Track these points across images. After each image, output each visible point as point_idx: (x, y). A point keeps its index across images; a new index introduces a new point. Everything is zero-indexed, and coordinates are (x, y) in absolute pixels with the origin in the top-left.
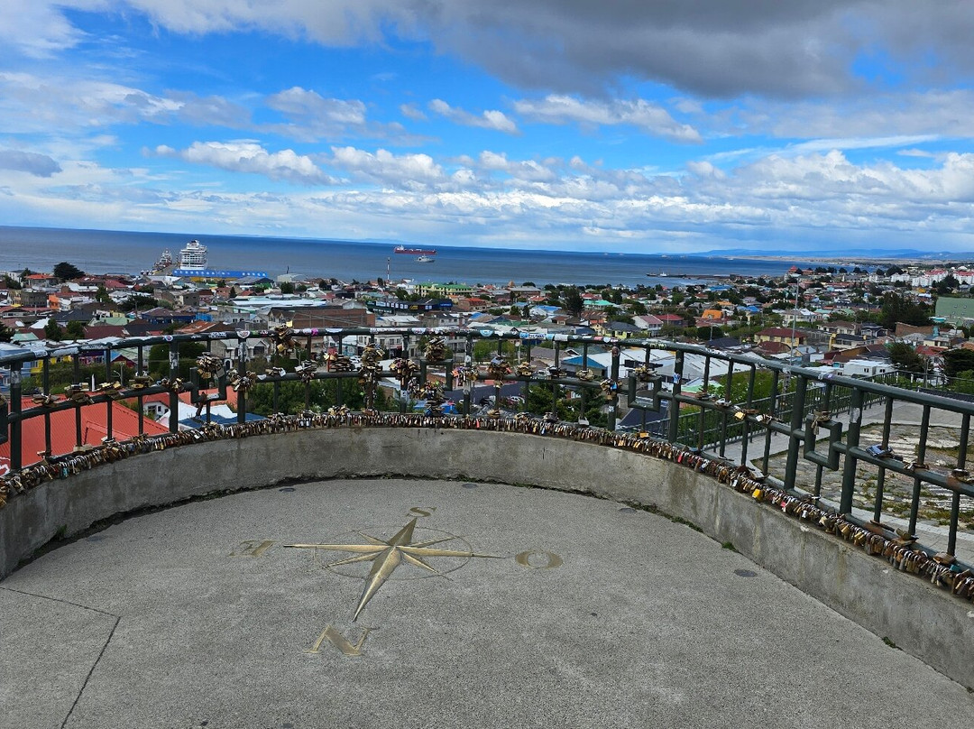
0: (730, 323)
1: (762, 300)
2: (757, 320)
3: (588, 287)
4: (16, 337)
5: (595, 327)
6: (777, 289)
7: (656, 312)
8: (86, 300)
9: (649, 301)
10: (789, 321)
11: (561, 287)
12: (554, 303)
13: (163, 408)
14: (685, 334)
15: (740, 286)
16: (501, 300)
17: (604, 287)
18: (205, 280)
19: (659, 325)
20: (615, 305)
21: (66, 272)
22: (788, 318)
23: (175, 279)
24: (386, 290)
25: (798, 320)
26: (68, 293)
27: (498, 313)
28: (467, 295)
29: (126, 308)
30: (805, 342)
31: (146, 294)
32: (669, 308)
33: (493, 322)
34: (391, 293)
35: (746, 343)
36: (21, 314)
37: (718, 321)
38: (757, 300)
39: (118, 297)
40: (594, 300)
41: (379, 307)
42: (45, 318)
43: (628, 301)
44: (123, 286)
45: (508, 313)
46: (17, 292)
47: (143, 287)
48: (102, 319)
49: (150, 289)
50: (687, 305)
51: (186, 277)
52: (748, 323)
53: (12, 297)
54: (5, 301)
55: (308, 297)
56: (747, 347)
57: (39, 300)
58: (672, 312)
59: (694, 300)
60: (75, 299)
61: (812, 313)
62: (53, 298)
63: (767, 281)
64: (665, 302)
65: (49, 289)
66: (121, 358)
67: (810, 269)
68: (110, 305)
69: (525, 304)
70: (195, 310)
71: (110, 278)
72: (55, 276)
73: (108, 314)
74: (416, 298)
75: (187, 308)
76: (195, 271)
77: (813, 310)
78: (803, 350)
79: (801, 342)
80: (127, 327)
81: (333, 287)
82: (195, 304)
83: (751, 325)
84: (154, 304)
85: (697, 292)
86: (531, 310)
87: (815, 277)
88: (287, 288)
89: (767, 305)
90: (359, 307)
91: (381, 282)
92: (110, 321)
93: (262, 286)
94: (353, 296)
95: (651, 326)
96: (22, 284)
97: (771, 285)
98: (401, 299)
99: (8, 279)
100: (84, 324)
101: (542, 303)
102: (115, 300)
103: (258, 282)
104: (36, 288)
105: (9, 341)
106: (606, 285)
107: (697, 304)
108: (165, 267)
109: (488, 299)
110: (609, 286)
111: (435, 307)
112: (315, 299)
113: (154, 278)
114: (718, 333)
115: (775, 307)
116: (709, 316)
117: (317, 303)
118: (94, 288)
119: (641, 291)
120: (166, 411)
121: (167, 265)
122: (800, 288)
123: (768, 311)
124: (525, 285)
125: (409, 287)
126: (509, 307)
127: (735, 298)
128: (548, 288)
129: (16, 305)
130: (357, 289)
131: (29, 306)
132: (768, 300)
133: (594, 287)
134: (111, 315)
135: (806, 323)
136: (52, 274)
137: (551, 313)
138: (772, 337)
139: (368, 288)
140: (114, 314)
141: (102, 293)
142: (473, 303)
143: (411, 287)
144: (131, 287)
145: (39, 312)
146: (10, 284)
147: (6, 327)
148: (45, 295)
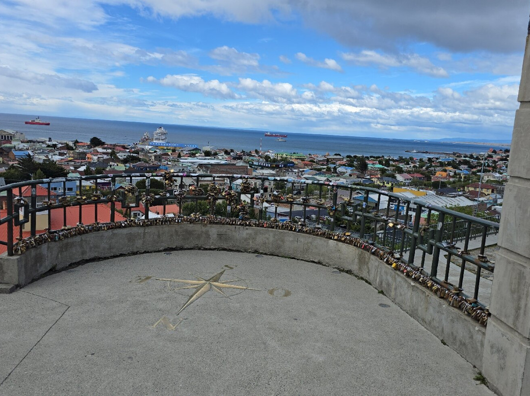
0: (451, 180)
1: (471, 167)
2: (467, 178)
3: (371, 157)
4: (69, 175)
5: (373, 179)
6: (480, 161)
7: (409, 172)
8: (105, 157)
9: (405, 166)
10: (487, 179)
11: (355, 157)
12: (351, 165)
13: (141, 214)
14: (425, 185)
15: (459, 159)
16: (321, 163)
17: (379, 157)
18: (165, 148)
19: (410, 179)
20: (386, 168)
21: (96, 142)
22: (486, 177)
23: (150, 147)
24: (259, 156)
25: (492, 179)
26: (96, 153)
27: (319, 170)
28: (303, 160)
29: (125, 161)
30: (495, 192)
31: (135, 155)
32: (416, 170)
33: (316, 174)
34: (261, 157)
35: (460, 191)
36: (73, 163)
37: (445, 178)
38: (468, 167)
39: (121, 156)
40: (373, 164)
41: (255, 165)
42: (84, 165)
43: (393, 166)
44: (123, 150)
45: (325, 170)
46: (71, 152)
47: (134, 151)
48: (112, 167)
49: (137, 152)
50: (427, 168)
51: (157, 146)
52: (462, 180)
53: (69, 154)
54: (65, 156)
55: (218, 159)
56: (460, 193)
57: (83, 156)
58: (418, 172)
59: (431, 166)
60: (99, 156)
61: (501, 175)
62: (88, 155)
63: (475, 157)
64: (414, 167)
65: (87, 151)
66: (121, 187)
67: (501, 150)
68: (117, 160)
69: (335, 165)
70: (159, 164)
71: (117, 146)
72: (91, 143)
73: (116, 164)
74: (275, 160)
75: (155, 162)
76: (160, 143)
77: (501, 174)
78: (493, 196)
79: (493, 192)
80: (125, 171)
81: (231, 154)
82: (160, 161)
83: (464, 181)
84: (139, 160)
85: (433, 161)
86: (338, 169)
87: (504, 155)
88: (207, 154)
89: (474, 170)
90: (244, 164)
91: (257, 152)
92: (117, 168)
93: (194, 152)
94: (242, 159)
95: (405, 180)
96: (74, 148)
97: (477, 158)
98: (267, 161)
99: (67, 145)
100: (104, 169)
101: (344, 165)
102: (120, 157)
103: (193, 150)
104: (81, 150)
105: (66, 177)
106: (381, 156)
107: (432, 168)
108: (145, 141)
109: (314, 162)
110: (383, 156)
111: (285, 166)
112: (222, 159)
113: (140, 147)
114: (444, 185)
115: (479, 171)
116: (440, 175)
117: (223, 162)
118: (109, 151)
119: (401, 160)
120: (142, 216)
121: (147, 140)
122: (494, 161)
123: (474, 173)
124: (336, 155)
125: (272, 155)
126: (326, 167)
127: (455, 166)
128: (348, 157)
129: (71, 158)
130: (244, 155)
131: (77, 159)
132: (475, 167)
133: (374, 157)
134: (117, 165)
135: (497, 181)
136: (89, 143)
137: (349, 170)
138: (475, 188)
139: (250, 155)
140: (119, 164)
141: (113, 154)
142: (306, 165)
143: (273, 155)
144: (128, 150)
145: (82, 162)
146: (68, 148)
147: (65, 170)
148: (85, 154)
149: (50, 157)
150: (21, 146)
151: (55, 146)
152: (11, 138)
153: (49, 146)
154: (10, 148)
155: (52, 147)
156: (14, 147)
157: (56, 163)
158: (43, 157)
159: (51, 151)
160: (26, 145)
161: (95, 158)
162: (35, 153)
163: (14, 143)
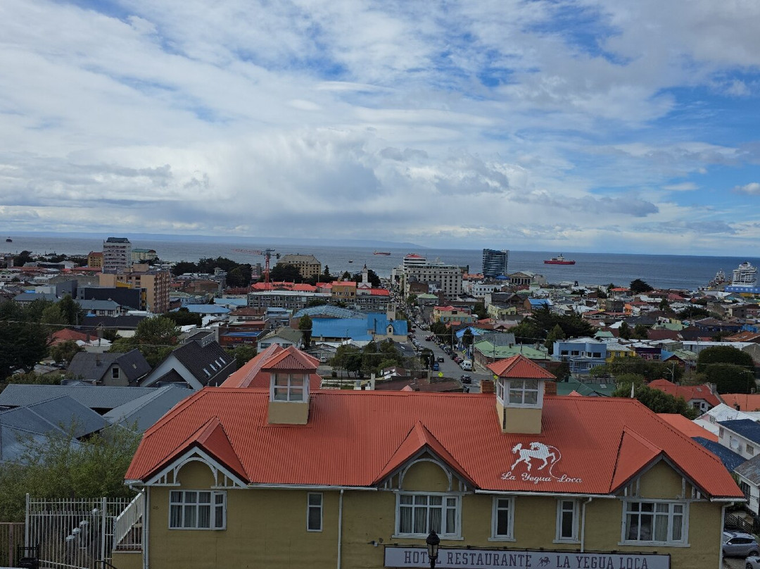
4: (598, 334)
8: (652, 308)
13: (707, 405)
18: (753, 296)
21: (639, 287)
23: (726, 294)
26: (639, 303)
29: (682, 316)
31: (700, 306)
36: (604, 317)
39: (677, 307)
42: (620, 320)
44: (681, 298)
46: (604, 300)
47: (698, 301)
48: (662, 324)
49: (703, 303)
51: (736, 293)
53: (600, 304)
54: (595, 307)
57: (618, 306)
60: (642, 307)
62: (627, 306)
65: (625, 299)
66: (674, 358)
68: (671, 314)
70: (742, 322)
71: (671, 292)
72: (632, 289)
73: (668, 320)
75: (735, 319)
76: (744, 288)
80: (681, 332)
82: (743, 316)
84: (707, 314)
92: (668, 326)
96: (608, 295)
99: (598, 291)
100: (648, 328)
102: (674, 309)
104: (617, 298)
105: (592, 337)
108: (718, 284)
113: (708, 293)
118: (659, 300)
120: (709, 409)
121: (720, 282)
129: (602, 310)
131: (610, 311)
134: (670, 322)
136: (629, 288)
140: (673, 321)
141: (664, 304)
144: (689, 299)
145: (617, 316)
146: (600, 295)
147: (592, 327)
148: (621, 303)
149: (574, 308)
150: (540, 292)
151: (582, 292)
152: (529, 282)
153: (574, 293)
154: (526, 295)
155: (578, 294)
156: (532, 294)
157: (581, 316)
158: (565, 307)
159: (577, 299)
160: (546, 291)
161: (637, 310)
162: (556, 302)
163: (532, 289)
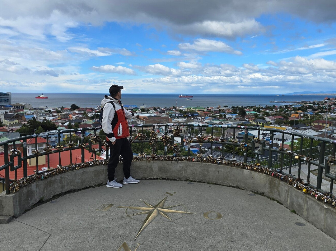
0: (302, 119)
1: (314, 110)
2: (312, 117)
3: (248, 107)
4: (59, 128)
5: (250, 121)
6: (320, 106)
7: (273, 115)
8: (80, 116)
9: (271, 111)
11: (237, 107)
12: (235, 113)
14: (285, 123)
15: (305, 105)
16: (216, 112)
19: (275, 120)
20: (258, 113)
21: (74, 107)
22: (325, 116)
25: (329, 117)
26: (75, 114)
27: (215, 117)
28: (204, 111)
29: (92, 118)
30: (332, 125)
31: (98, 114)
32: (278, 114)
33: (213, 120)
34: (177, 111)
36: (61, 121)
37: (297, 118)
38: (312, 110)
39: (90, 115)
40: (250, 111)
41: (173, 116)
42: (68, 122)
43: (263, 112)
44: (91, 111)
45: (218, 117)
46: (60, 114)
47: (98, 111)
48: (85, 122)
50: (285, 112)
53: (58, 115)
54: (56, 117)
55: (150, 113)
56: (309, 127)
57: (66, 116)
59: (287, 111)
60: (77, 116)
61: (334, 114)
62: (70, 116)
63: (316, 103)
64: (277, 112)
65: (69, 113)
66: (91, 135)
67: (333, 98)
68: (87, 117)
69: (225, 113)
71: (88, 109)
72: (71, 108)
73: (87, 120)
74: (186, 112)
78: (331, 128)
79: (330, 125)
80: (92, 124)
81: (158, 109)
83: (310, 119)
85: (289, 108)
86: (227, 116)
87: (335, 101)
88: (143, 110)
89: (317, 112)
90: (167, 116)
91: (174, 107)
92: (88, 123)
93: (135, 110)
94: (165, 112)
95: (271, 120)
96: (61, 111)
97: (318, 104)
98: (181, 113)
99: (57, 110)
100: (80, 124)
101: (231, 113)
104: (65, 113)
105: (56, 130)
106: (254, 106)
107: (289, 112)
109: (211, 112)
111: (192, 115)
114: (297, 122)
115: (320, 112)
116: (294, 116)
117: (153, 115)
118: (83, 112)
119: (268, 108)
120: (104, 152)
122: (329, 105)
123: (317, 114)
124: (225, 107)
125: (183, 109)
126: (219, 115)
127: (304, 109)
128: (233, 107)
129: (59, 118)
130: (166, 110)
131: (63, 118)
132: (317, 110)
133: (250, 107)
134: (88, 121)
135: (332, 118)
137: (234, 116)
138: (318, 124)
139: (169, 110)
141: (85, 114)
142: (206, 114)
144: (94, 111)
145: (66, 120)
146: (58, 112)
147: (56, 125)
148: (68, 115)
149: (47, 118)
150: (29, 112)
151: (49, 111)
152: (23, 108)
153: (46, 111)
154: (23, 114)
155: (48, 112)
156: (25, 113)
157: (50, 121)
158: (42, 118)
159: (47, 114)
160: (32, 112)
161: (74, 117)
162: (38, 116)
163: (25, 111)
